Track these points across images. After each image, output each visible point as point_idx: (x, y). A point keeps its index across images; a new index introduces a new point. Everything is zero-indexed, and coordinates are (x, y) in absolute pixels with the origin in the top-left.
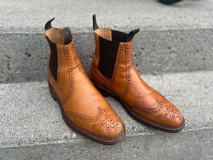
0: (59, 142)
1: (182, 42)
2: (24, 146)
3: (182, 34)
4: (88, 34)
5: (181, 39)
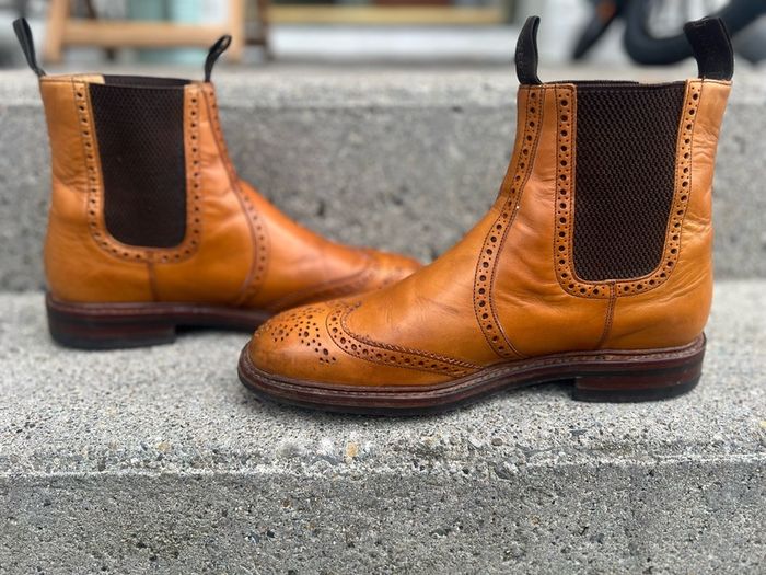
0: (261, 469)
2: (120, 474)
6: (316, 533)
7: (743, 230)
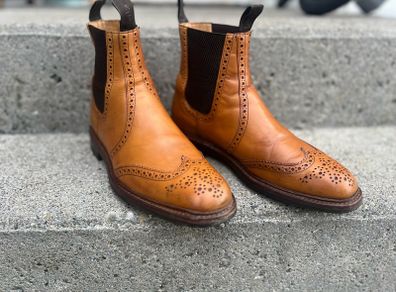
0: (98, 227)
1: (349, 63)
2: (26, 231)
3: (348, 48)
4: (170, 40)
5: (346, 56)
6: (126, 257)
7: (348, 102)
